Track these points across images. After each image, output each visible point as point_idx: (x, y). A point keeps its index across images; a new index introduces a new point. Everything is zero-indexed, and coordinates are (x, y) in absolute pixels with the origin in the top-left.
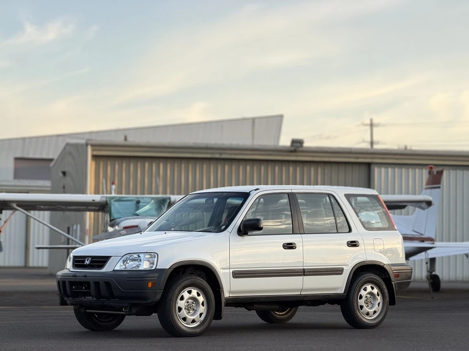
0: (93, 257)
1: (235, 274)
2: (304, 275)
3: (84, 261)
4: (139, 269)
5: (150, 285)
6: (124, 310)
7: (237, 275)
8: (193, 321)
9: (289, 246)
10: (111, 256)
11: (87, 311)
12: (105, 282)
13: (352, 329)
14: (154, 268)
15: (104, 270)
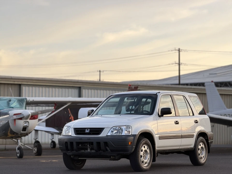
0: (90, 128)
1: (160, 137)
2: (182, 138)
3: (85, 131)
4: (122, 135)
5: (130, 144)
6: (112, 157)
7: (161, 138)
8: (146, 163)
9: (177, 123)
10: (104, 128)
11: (79, 158)
12: (104, 142)
13: (193, 166)
14: (130, 134)
15: (101, 135)
